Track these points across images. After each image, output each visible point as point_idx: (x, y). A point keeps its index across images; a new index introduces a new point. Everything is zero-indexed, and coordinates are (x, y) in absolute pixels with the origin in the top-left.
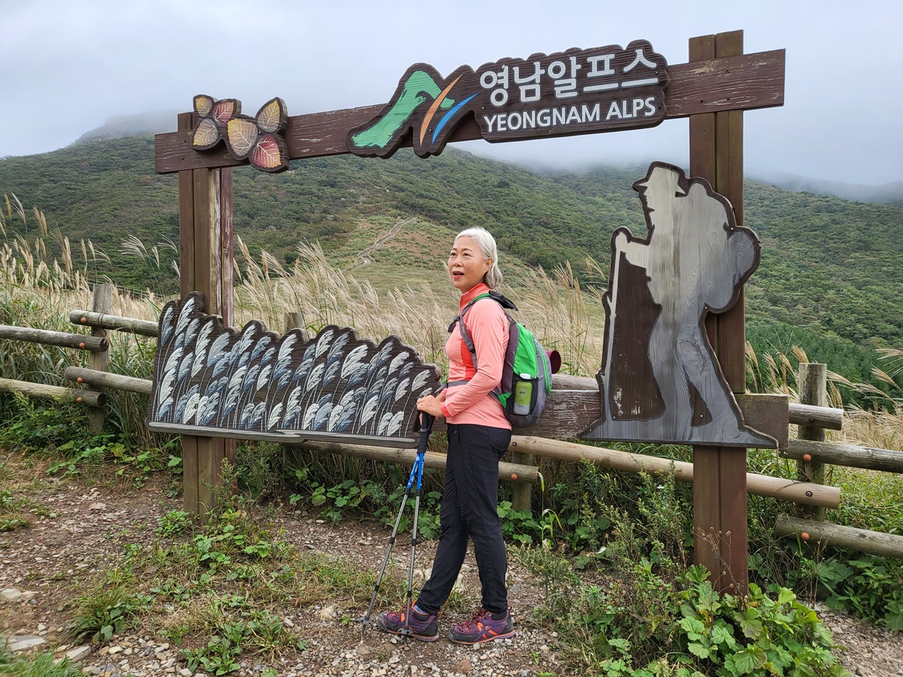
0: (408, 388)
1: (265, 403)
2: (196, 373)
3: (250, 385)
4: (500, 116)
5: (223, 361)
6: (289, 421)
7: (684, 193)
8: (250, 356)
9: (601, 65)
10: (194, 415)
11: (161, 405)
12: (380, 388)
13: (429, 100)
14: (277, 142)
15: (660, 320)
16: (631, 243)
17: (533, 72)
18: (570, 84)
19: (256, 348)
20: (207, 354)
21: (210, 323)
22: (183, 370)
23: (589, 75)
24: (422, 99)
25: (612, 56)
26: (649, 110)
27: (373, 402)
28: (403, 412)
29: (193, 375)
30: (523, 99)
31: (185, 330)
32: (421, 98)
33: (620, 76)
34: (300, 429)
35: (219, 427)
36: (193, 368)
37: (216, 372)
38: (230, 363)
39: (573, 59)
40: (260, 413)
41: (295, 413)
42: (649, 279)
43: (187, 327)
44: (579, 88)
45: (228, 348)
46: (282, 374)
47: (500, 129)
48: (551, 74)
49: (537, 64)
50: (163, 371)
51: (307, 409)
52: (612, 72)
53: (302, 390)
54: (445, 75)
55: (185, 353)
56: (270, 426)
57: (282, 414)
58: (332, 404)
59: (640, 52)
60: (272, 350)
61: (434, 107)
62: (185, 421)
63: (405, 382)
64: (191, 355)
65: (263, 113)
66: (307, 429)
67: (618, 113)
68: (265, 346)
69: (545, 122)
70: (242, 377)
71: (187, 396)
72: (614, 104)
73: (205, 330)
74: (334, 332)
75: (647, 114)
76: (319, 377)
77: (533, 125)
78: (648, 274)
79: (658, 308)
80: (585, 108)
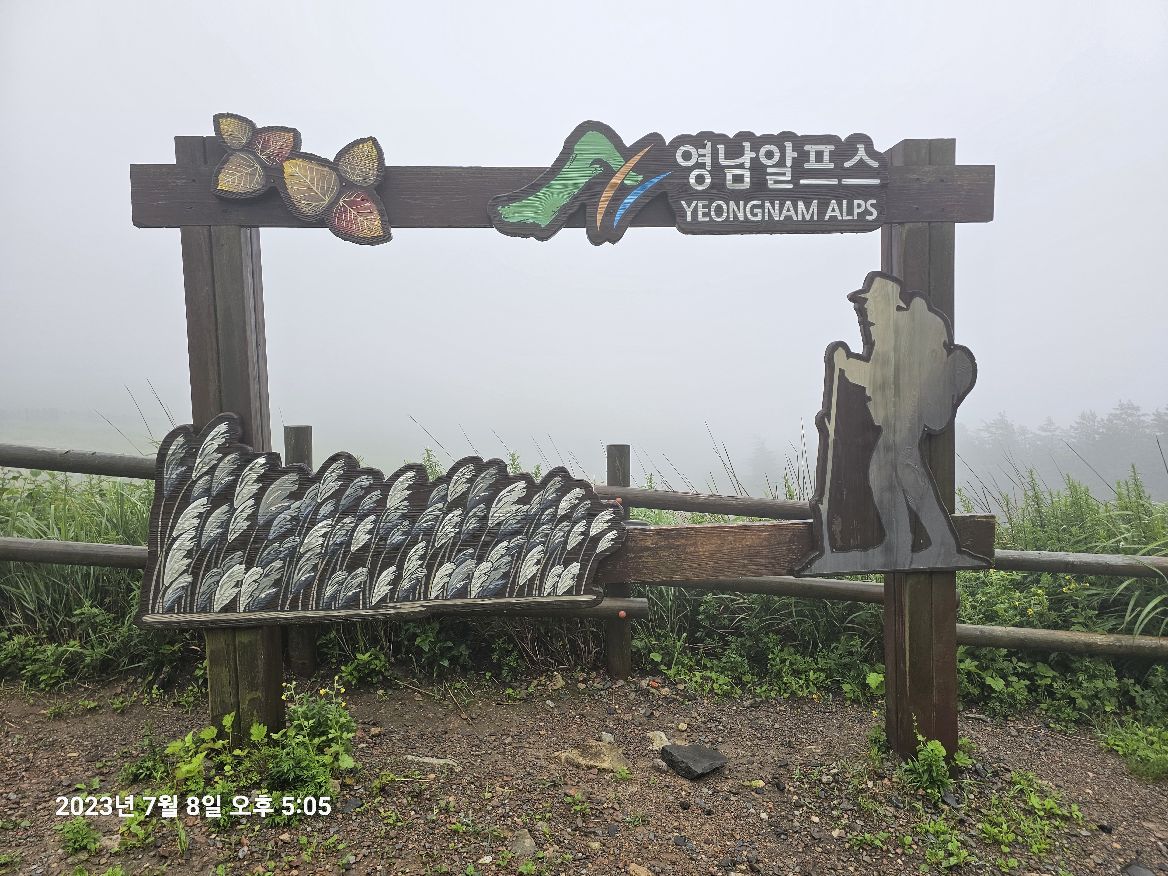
0: (585, 533)
1: (366, 569)
2: (236, 535)
3: (340, 546)
4: (701, 203)
5: (287, 514)
6: (407, 590)
7: (904, 306)
8: (337, 505)
9: (819, 156)
10: (236, 597)
11: (167, 588)
12: (546, 536)
13: (609, 172)
14: (375, 202)
15: (881, 442)
16: (851, 359)
17: (741, 154)
18: (784, 174)
19: (348, 492)
20: (257, 504)
21: (262, 460)
22: (211, 530)
23: (807, 166)
24: (599, 169)
25: (832, 148)
26: (871, 214)
27: (536, 553)
28: (579, 564)
29: (231, 538)
30: (729, 184)
31: (211, 471)
32: (598, 167)
33: (839, 172)
34: (425, 598)
35: (282, 609)
36: (231, 527)
37: (274, 532)
38: (302, 516)
39: (789, 145)
40: (357, 584)
41: (417, 578)
42: (869, 399)
43: (215, 466)
44: (794, 180)
45: (295, 496)
46: (395, 526)
47: (701, 219)
48: (763, 160)
49: (747, 145)
50: (170, 534)
51: (437, 571)
52: (832, 166)
53: (427, 546)
54: (628, 142)
55: (214, 505)
56: (375, 600)
57: (396, 581)
58: (475, 561)
59: (861, 147)
60: (376, 494)
61: (616, 181)
62: (217, 608)
63: (581, 527)
64: (225, 508)
65: (347, 157)
66: (437, 598)
67: (837, 213)
68: (362, 489)
69: (756, 215)
70: (325, 535)
71: (220, 571)
72: (833, 203)
73: (251, 469)
74: (475, 466)
75: (868, 218)
76: (454, 527)
77: (741, 218)
78: (868, 393)
79: (878, 430)
80: (801, 204)
